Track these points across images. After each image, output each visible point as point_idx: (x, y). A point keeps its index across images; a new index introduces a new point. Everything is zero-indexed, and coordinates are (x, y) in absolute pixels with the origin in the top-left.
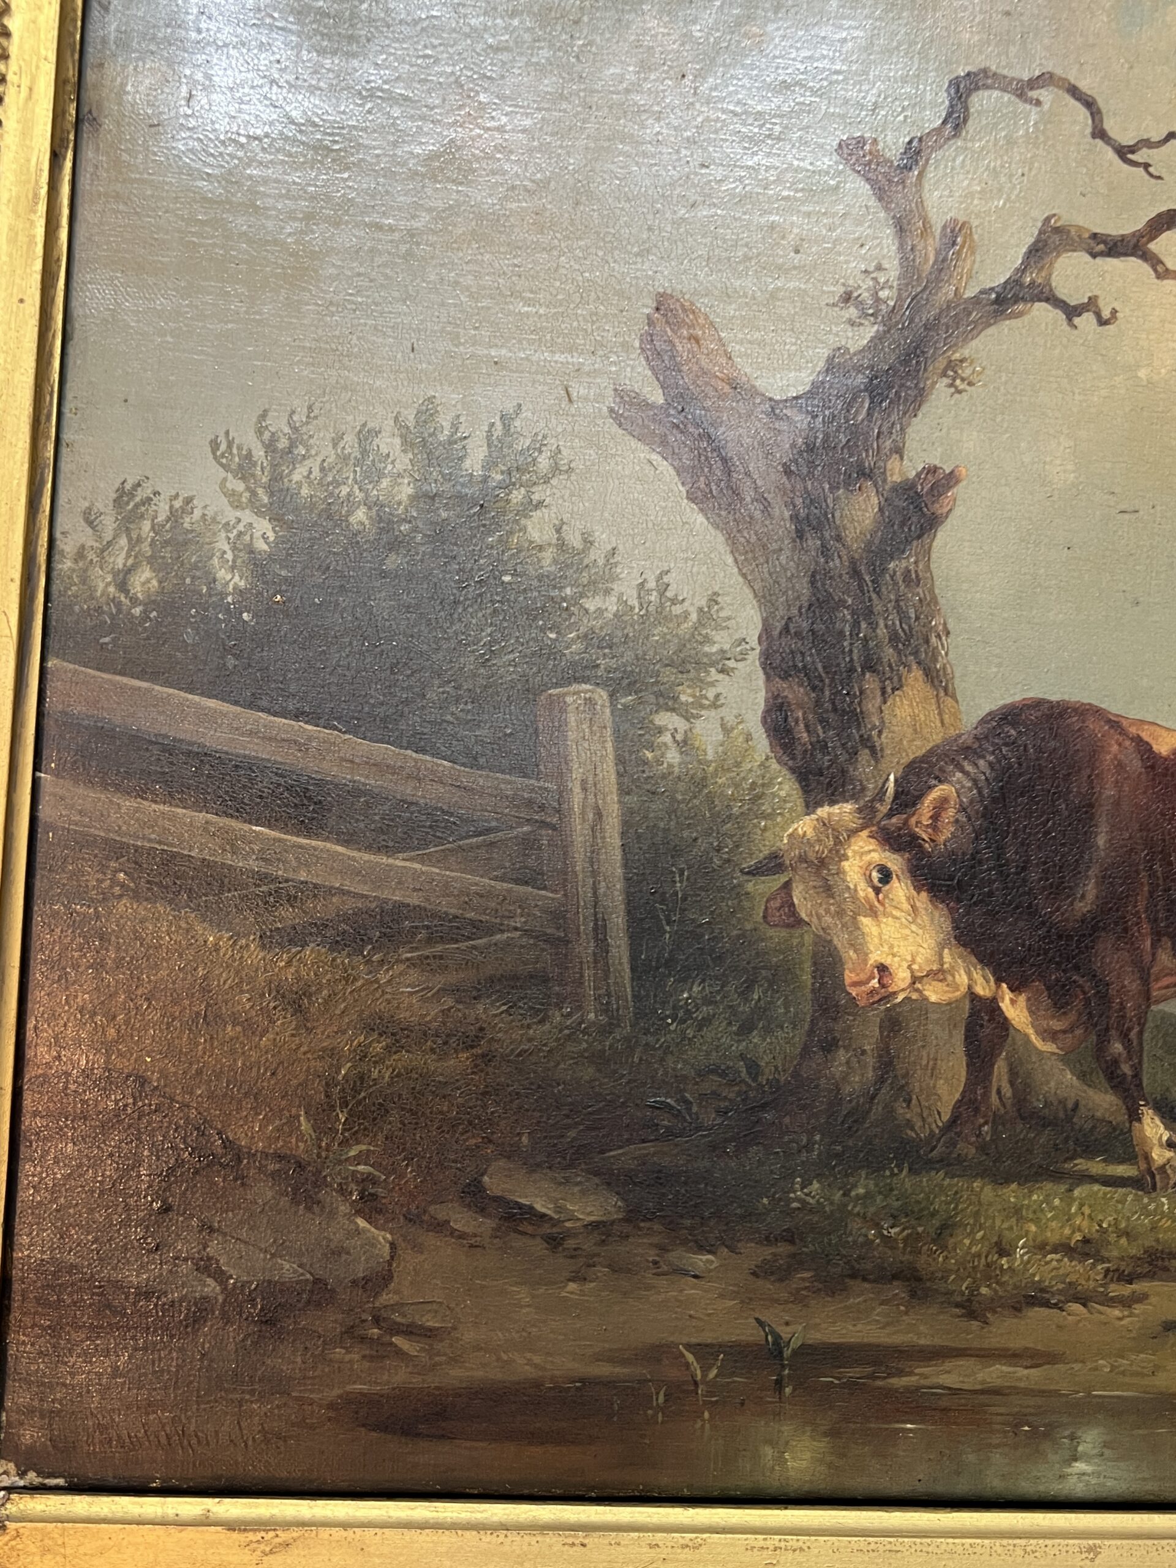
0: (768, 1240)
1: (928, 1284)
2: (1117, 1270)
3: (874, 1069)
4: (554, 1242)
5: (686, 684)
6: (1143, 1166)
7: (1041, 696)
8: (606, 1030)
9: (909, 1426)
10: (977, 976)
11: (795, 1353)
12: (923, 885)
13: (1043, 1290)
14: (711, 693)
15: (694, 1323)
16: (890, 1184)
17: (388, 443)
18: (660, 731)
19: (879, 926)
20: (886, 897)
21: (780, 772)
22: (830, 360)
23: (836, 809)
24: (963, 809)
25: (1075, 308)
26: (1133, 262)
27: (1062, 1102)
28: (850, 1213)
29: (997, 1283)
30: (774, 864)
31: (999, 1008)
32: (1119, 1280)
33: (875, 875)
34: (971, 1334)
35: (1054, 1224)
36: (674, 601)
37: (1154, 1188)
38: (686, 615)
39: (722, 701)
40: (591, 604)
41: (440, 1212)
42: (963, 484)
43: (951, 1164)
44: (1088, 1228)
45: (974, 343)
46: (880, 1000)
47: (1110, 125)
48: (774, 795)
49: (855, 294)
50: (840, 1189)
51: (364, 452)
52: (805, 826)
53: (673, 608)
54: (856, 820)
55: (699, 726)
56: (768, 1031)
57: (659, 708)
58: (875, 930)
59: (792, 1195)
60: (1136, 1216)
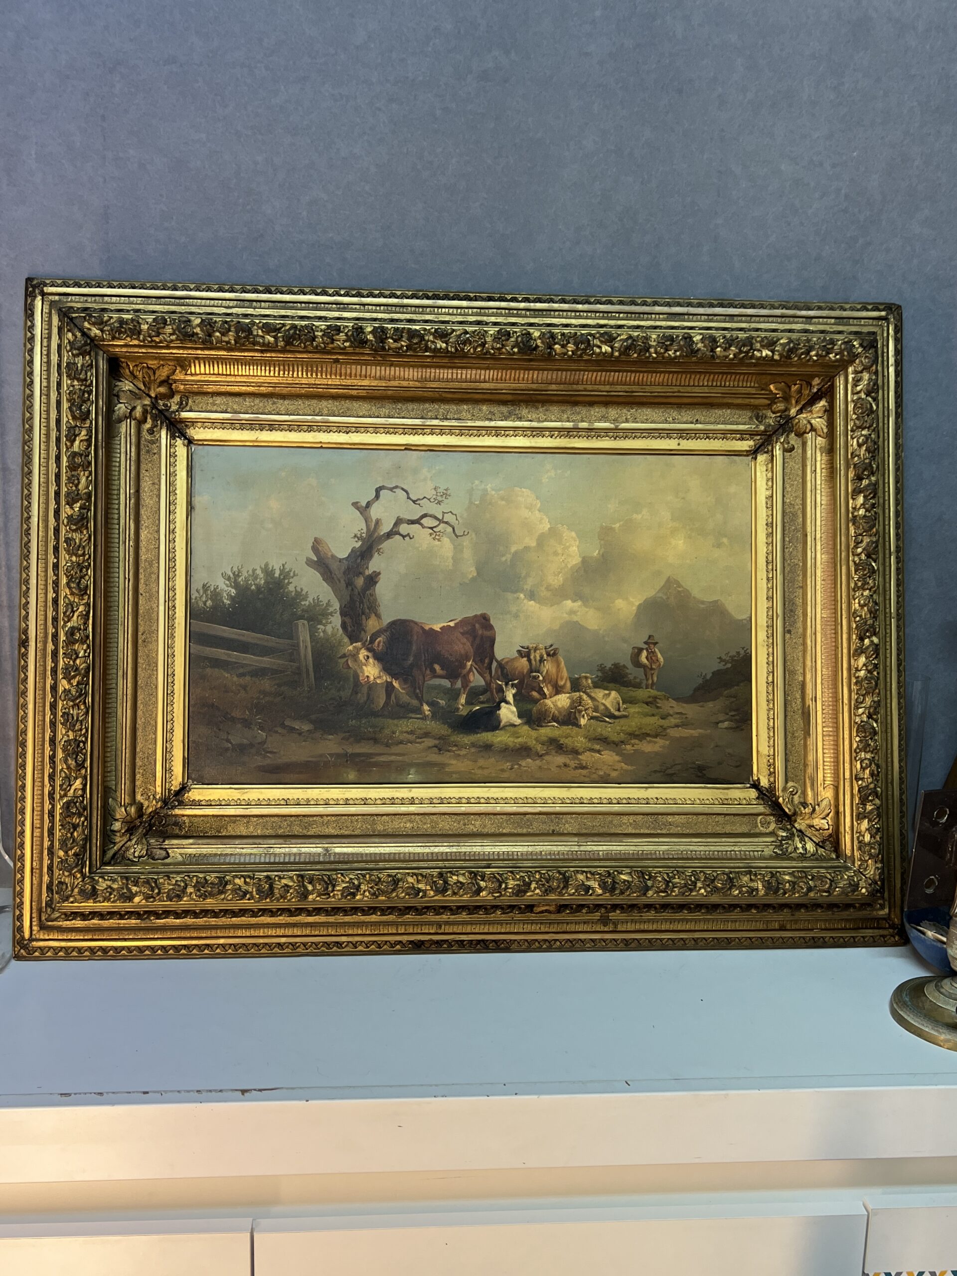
0: (345, 732)
1: (378, 740)
2: (418, 736)
3: (366, 697)
4: (300, 734)
5: (324, 619)
6: (424, 715)
8: (309, 692)
9: (374, 769)
10: (388, 677)
11: (350, 755)
12: (376, 659)
13: (402, 741)
14: (330, 620)
15: (329, 749)
16: (370, 720)
17: (259, 572)
18: (319, 629)
19: (367, 668)
20: (368, 662)
21: (345, 636)
22: (352, 550)
23: (357, 644)
24: (384, 643)
25: (405, 536)
26: (417, 525)
27: (406, 703)
28: (361, 726)
29: (393, 740)
30: (344, 656)
31: (392, 684)
32: (419, 738)
33: (366, 657)
34: (386, 750)
35: (405, 728)
37: (426, 720)
38: (324, 604)
39: (332, 622)
40: (303, 603)
41: (276, 729)
42: (382, 574)
43: (383, 716)
44: (411, 728)
45: (382, 545)
46: (367, 683)
47: (411, 496)
48: (344, 641)
49: (357, 535)
50: (359, 722)
51: (254, 574)
52: (351, 648)
53: (321, 603)
54: (361, 646)
55: (327, 628)
56: (344, 690)
57: (318, 624)
59: (349, 723)
60: (422, 726)
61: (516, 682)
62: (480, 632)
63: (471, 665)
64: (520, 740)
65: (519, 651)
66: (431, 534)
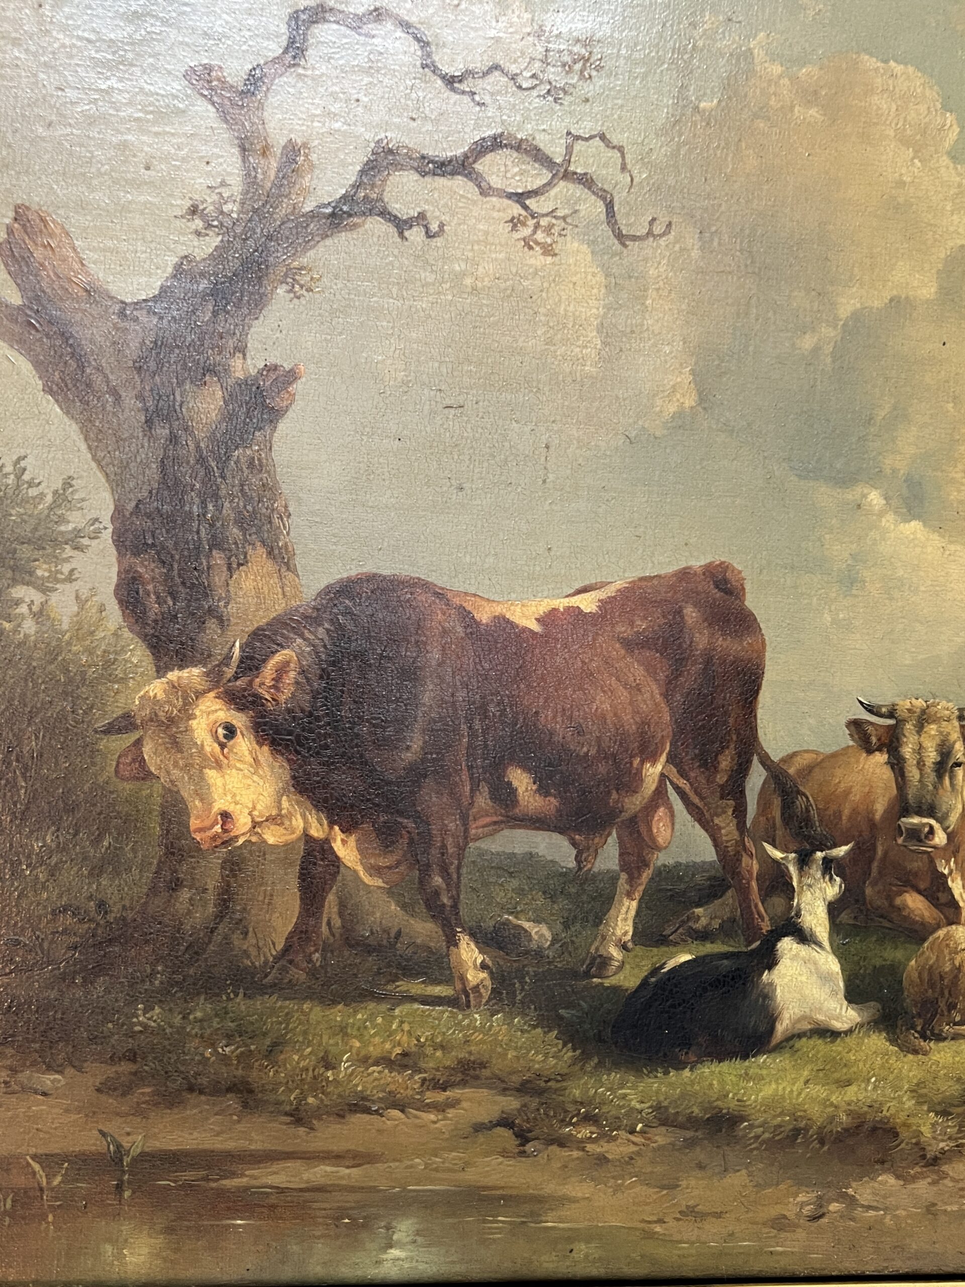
0: (113, 1060)
1: (260, 1095)
2: (433, 1079)
3: (215, 906)
5: (42, 560)
6: (459, 986)
7: (374, 571)
9: (239, 1222)
10: (312, 819)
11: (134, 1160)
12: (265, 740)
13: (364, 1099)
14: (66, 568)
15: (42, 1135)
16: (225, 1008)
18: (18, 603)
19: (223, 776)
20: (231, 751)
21: (132, 640)
22: (178, 267)
23: (185, 673)
24: (303, 672)
25: (405, 222)
26: (459, 181)
27: (386, 931)
28: (188, 1034)
29: (323, 1093)
30: (125, 724)
31: (332, 848)
32: (434, 1088)
33: (221, 731)
34: (300, 1137)
35: (377, 1040)
36: (31, 484)
37: (468, 1006)
38: (42, 495)
39: (77, 575)
42: (303, 380)
43: (283, 988)
44: (406, 1041)
45: (311, 253)
46: (223, 843)
47: (438, 57)
48: (126, 661)
49: (201, 207)
50: (180, 1013)
52: (157, 688)
53: (30, 490)
54: (203, 683)
55: (54, 598)
56: (117, 873)
57: (15, 582)
58: (219, 782)
59: (135, 1020)
60: (451, 1032)
61: (841, 851)
62: (701, 640)
63: (662, 775)
64: (851, 1093)
65: (856, 725)
66: (515, 223)
